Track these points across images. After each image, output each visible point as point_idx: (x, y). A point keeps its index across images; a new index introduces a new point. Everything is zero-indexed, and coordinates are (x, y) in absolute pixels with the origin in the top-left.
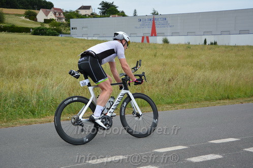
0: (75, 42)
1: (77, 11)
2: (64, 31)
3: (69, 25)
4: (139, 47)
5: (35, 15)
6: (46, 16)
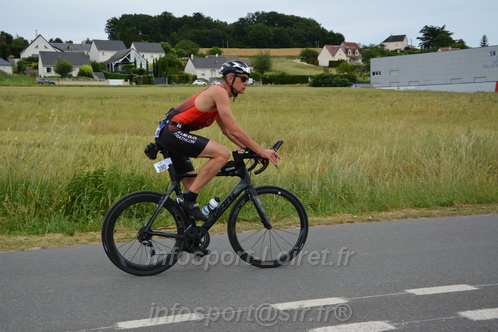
0: (377, 96)
1: (382, 45)
2: (360, 79)
3: (368, 68)
4: (490, 99)
5: (316, 55)
6: (333, 56)
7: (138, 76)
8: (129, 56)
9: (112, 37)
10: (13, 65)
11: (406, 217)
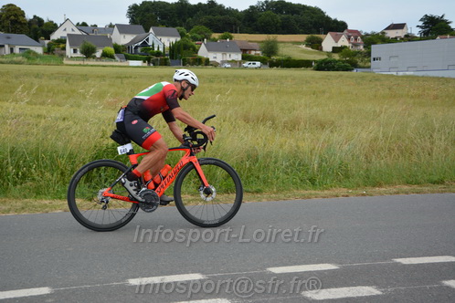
0: (377, 80)
1: (383, 33)
2: (361, 64)
3: (369, 54)
5: (320, 41)
6: (337, 42)
7: (155, 58)
8: (147, 40)
9: (133, 22)
10: (43, 46)
11: (398, 193)
